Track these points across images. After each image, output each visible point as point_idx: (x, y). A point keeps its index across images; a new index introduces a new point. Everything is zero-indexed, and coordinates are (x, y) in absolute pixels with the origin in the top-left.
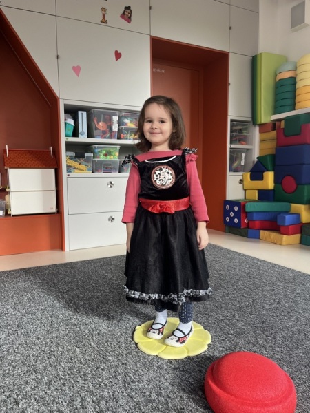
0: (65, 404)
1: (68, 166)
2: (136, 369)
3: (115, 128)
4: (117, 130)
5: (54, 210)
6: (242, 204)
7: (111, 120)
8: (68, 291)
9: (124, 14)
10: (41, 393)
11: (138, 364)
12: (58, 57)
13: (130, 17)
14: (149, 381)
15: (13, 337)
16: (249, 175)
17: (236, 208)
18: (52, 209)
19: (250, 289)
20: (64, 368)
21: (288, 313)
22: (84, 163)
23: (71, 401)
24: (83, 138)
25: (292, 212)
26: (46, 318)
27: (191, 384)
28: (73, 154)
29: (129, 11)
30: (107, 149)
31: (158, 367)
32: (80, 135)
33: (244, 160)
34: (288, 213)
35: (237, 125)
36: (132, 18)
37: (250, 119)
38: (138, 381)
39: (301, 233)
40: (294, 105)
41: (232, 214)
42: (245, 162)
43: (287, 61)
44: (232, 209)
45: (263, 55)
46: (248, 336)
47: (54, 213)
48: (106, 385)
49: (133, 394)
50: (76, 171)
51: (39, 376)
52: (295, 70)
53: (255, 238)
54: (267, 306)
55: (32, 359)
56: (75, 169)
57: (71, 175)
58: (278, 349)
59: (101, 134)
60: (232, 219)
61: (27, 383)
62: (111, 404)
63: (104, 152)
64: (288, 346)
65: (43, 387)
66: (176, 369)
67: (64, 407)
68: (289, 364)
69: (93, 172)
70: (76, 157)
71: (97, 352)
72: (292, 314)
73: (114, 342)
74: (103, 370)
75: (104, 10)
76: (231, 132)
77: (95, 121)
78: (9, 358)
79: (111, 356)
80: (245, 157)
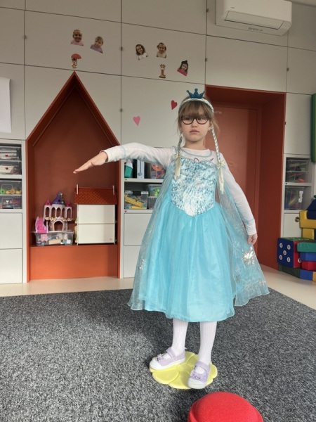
0: (78, 406)
1: (126, 203)
2: (140, 389)
5: (113, 241)
6: (295, 243)
8: (110, 316)
9: (181, 68)
10: (64, 396)
11: (143, 386)
12: (121, 110)
13: (186, 71)
14: (147, 400)
15: (57, 350)
16: (305, 213)
17: (289, 247)
18: (111, 239)
19: (274, 332)
20: (86, 380)
21: (300, 360)
22: (140, 200)
23: (83, 405)
24: (141, 179)
26: (86, 337)
27: (179, 408)
28: (130, 192)
29: (185, 65)
31: (158, 391)
32: (138, 176)
33: (301, 198)
35: (293, 163)
36: (188, 70)
37: (308, 157)
38: (138, 399)
41: (285, 253)
42: (303, 199)
44: (285, 248)
46: (248, 376)
47: (113, 244)
48: (112, 398)
49: (131, 408)
50: (133, 207)
51: (67, 383)
53: (308, 279)
54: (282, 352)
55: (66, 369)
56: (132, 205)
57: (128, 211)
58: (270, 392)
59: (157, 174)
60: (285, 257)
61: (56, 386)
62: (111, 412)
64: (281, 390)
65: (66, 392)
66: (172, 395)
67: (78, 409)
68: (273, 405)
69: (148, 208)
70: (133, 195)
71: (115, 371)
72: (304, 361)
73: (131, 365)
74: (115, 386)
75: (163, 66)
76: (287, 169)
78: (49, 366)
79: (125, 375)
80: (303, 195)
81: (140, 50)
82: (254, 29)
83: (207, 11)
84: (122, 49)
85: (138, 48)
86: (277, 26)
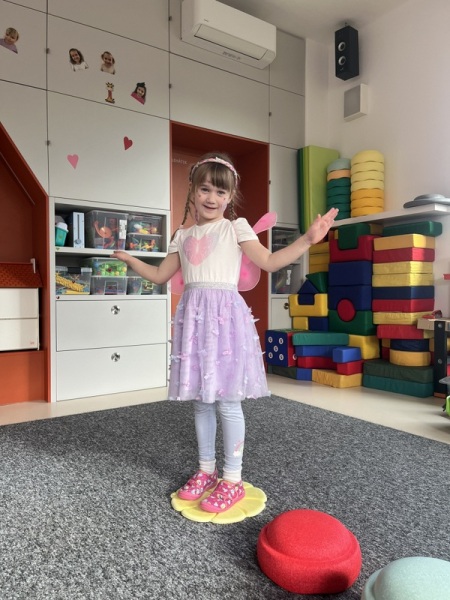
1: (58, 286)
2: (165, 535)
3: (123, 235)
4: (124, 237)
5: (36, 345)
6: (289, 335)
7: (117, 225)
8: (64, 453)
9: (136, 92)
11: (167, 530)
12: (48, 143)
16: (296, 297)
17: (281, 341)
18: (33, 343)
19: (300, 441)
20: (75, 540)
22: (79, 281)
24: (79, 248)
25: (350, 345)
27: (232, 546)
28: (64, 269)
29: (142, 89)
30: (112, 263)
31: (192, 532)
32: (75, 244)
33: (289, 279)
34: (346, 346)
35: (279, 234)
36: (147, 97)
37: (296, 227)
38: (169, 548)
39: (362, 372)
40: (350, 211)
41: (276, 349)
42: (291, 281)
43: (339, 157)
44: (276, 342)
45: (310, 149)
46: (296, 493)
47: (35, 350)
50: (69, 292)
52: (349, 169)
53: (306, 379)
54: (319, 460)
56: (66, 288)
57: (62, 297)
59: (104, 243)
60: (276, 355)
63: (107, 267)
65: (52, 561)
69: (91, 294)
70: (68, 273)
71: (114, 521)
72: (348, 467)
74: (125, 539)
76: (273, 242)
77: (96, 226)
79: (133, 523)
80: (291, 275)
81: (76, 58)
82: (230, 55)
83: (170, 19)
84: (47, 51)
85: (72, 53)
86: (258, 54)
